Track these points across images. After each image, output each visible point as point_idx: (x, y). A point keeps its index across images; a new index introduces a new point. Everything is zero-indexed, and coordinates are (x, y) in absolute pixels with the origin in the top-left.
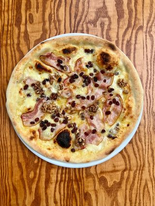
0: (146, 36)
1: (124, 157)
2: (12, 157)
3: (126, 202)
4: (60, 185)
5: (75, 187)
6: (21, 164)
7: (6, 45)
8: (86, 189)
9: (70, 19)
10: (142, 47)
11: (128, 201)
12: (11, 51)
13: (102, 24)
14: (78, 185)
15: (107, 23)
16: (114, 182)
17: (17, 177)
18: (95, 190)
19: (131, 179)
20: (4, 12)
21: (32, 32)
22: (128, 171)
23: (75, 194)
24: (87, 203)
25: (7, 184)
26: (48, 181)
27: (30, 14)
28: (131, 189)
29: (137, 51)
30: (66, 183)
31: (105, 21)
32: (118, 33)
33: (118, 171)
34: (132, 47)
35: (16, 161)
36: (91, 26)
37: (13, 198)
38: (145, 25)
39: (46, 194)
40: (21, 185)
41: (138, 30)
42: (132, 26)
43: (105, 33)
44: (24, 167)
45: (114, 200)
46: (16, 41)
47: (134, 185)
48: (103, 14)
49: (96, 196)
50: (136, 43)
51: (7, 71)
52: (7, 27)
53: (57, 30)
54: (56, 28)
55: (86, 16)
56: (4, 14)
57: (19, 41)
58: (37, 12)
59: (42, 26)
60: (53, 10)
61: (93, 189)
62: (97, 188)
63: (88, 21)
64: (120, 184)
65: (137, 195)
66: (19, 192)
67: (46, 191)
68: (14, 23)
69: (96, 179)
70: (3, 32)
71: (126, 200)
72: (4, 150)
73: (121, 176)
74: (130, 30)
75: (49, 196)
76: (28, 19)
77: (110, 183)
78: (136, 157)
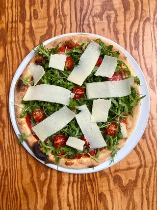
0: (154, 27)
1: (138, 153)
2: (21, 159)
3: (142, 201)
4: (73, 187)
5: (89, 187)
6: (31, 166)
7: (11, 42)
8: (100, 189)
9: (76, 13)
10: (150, 38)
11: (145, 200)
12: (17, 48)
13: (108, 17)
14: (92, 185)
15: (113, 16)
16: (130, 180)
17: (27, 180)
18: (110, 190)
19: (147, 177)
20: (8, 8)
21: (37, 28)
22: (143, 168)
23: (89, 195)
24: (102, 205)
25: (17, 188)
26: (60, 183)
27: (35, 10)
28: (147, 187)
29: (145, 43)
30: (79, 184)
31: (111, 14)
32: (125, 26)
33: (132, 168)
34: (141, 39)
35: (26, 163)
36: (97, 20)
37: (24, 202)
38: (152, 17)
39: (59, 196)
40: (32, 188)
41: (145, 21)
42: (139, 18)
43: (111, 26)
44: (34, 169)
45: (130, 200)
46: (21, 38)
47: (150, 182)
48: (108, 7)
49: (112, 196)
50: (144, 35)
51: (12, 69)
52: (11, 24)
53: (63, 25)
54: (62, 23)
55: (92, 10)
56: (8, 11)
57: (24, 38)
58: (42, 7)
59: (47, 21)
60: (57, 5)
61: (108, 189)
62: (111, 188)
63: (93, 15)
64: (136, 182)
65: (153, 193)
66: (29, 196)
67: (58, 193)
68: (18, 20)
69: (110, 178)
70: (7, 29)
71: (142, 199)
72: (12, 151)
73: (137, 174)
74: (137, 22)
75: (62, 199)
76: (32, 15)
77: (125, 182)
78: (151, 153)
